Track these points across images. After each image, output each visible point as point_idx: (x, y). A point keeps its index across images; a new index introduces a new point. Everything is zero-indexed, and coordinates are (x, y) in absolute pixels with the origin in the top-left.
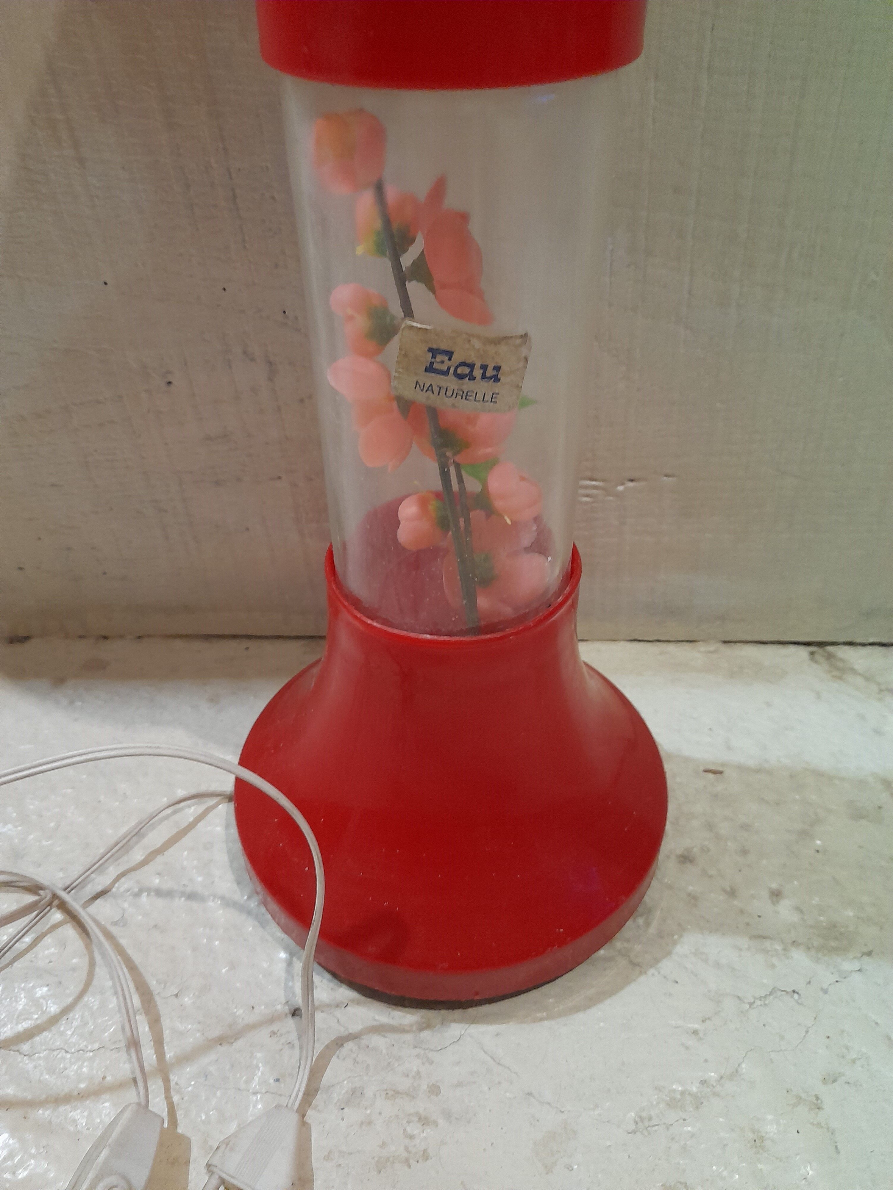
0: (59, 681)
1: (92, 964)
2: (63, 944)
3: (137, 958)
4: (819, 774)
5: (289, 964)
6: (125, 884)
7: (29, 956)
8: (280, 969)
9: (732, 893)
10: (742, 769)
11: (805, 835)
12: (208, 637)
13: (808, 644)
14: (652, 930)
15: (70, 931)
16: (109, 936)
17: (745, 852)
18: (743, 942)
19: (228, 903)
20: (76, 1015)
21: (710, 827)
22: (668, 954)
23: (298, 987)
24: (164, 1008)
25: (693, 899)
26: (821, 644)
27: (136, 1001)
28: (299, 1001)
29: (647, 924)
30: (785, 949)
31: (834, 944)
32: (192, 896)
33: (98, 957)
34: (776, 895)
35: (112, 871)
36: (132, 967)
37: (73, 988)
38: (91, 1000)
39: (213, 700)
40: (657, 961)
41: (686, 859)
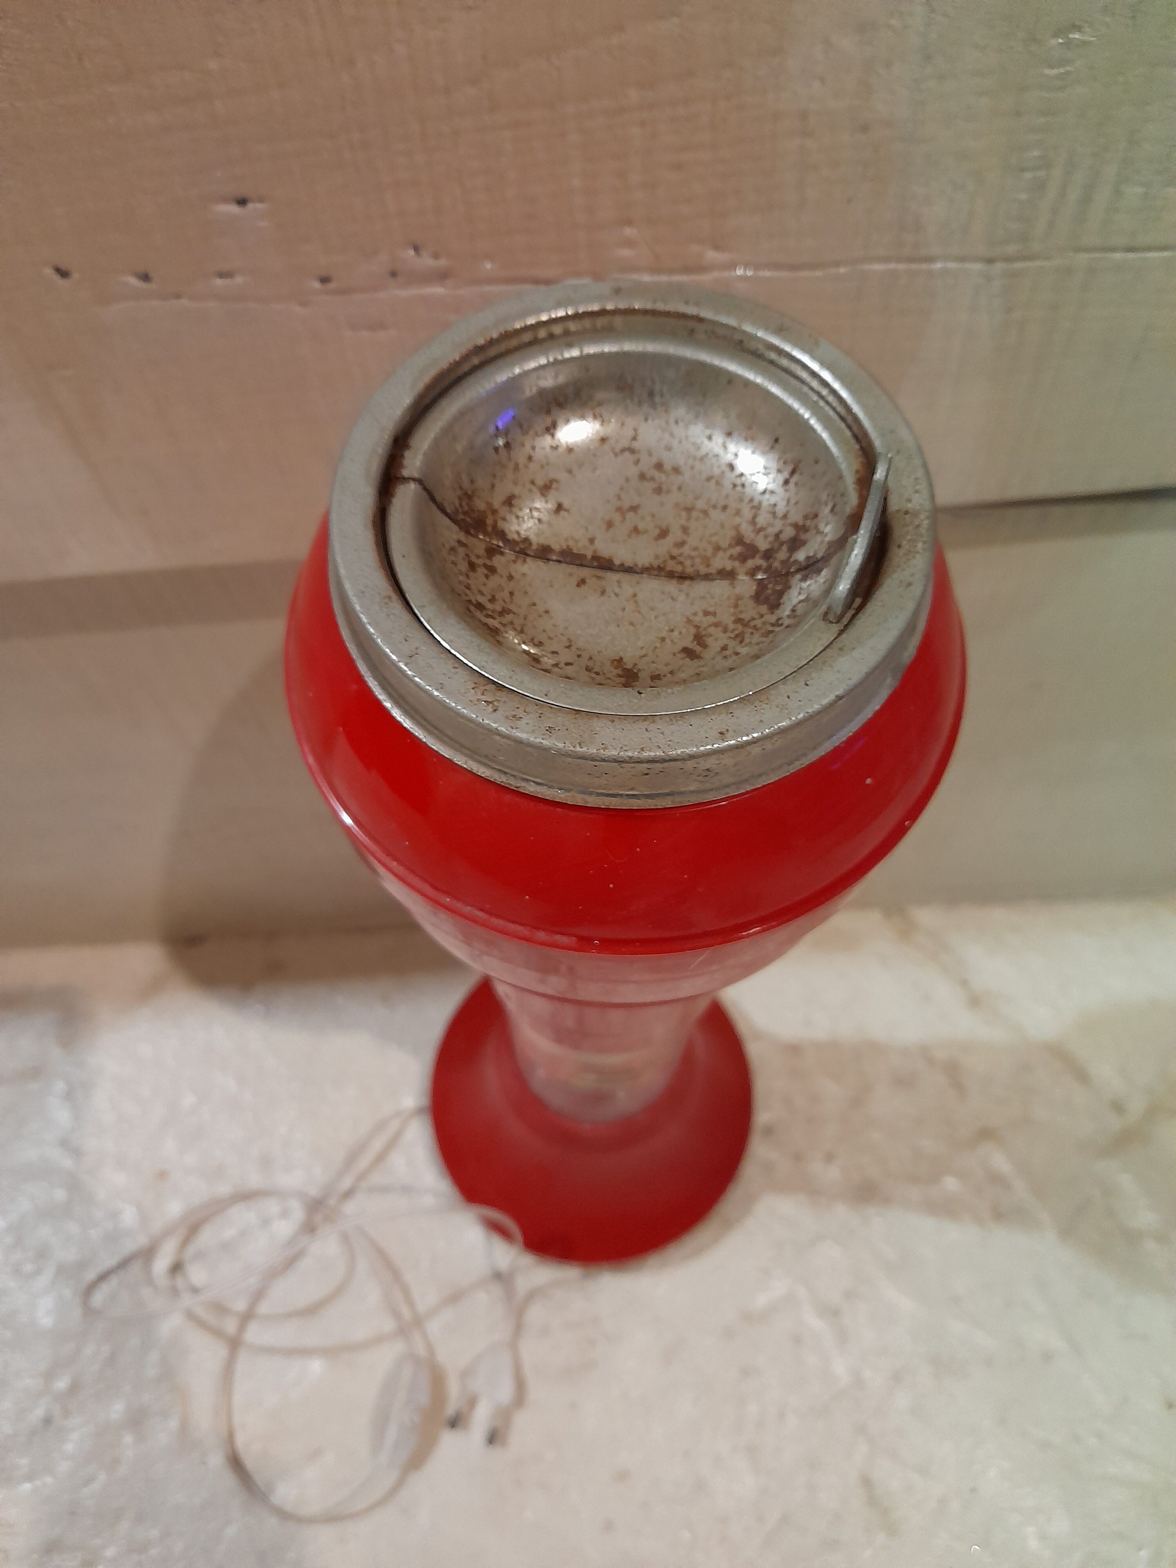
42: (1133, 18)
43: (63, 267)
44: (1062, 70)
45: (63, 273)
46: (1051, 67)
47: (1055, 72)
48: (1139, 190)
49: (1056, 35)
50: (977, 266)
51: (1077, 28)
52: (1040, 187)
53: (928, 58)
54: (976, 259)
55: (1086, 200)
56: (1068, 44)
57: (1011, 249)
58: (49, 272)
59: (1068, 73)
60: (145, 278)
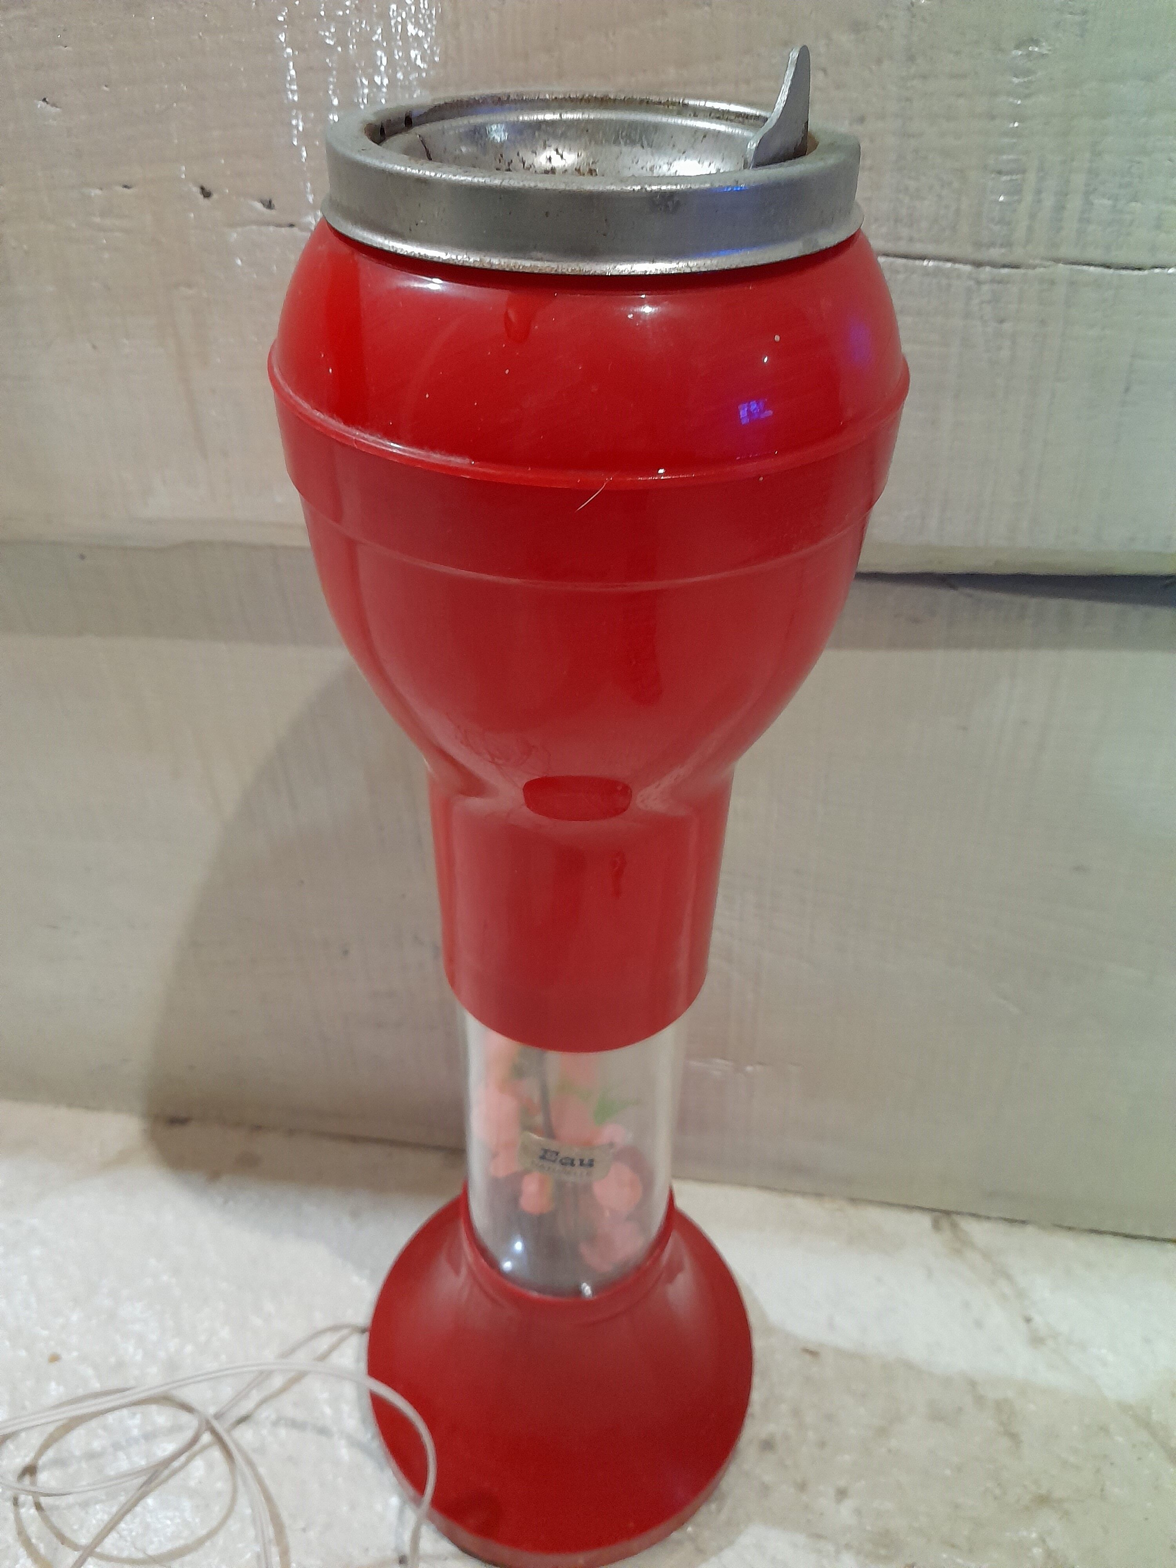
0: (214, 1176)
1: (235, 1491)
2: (210, 1467)
3: (273, 1489)
4: (909, 1366)
5: (401, 1512)
6: (267, 1413)
7: (182, 1475)
8: (392, 1516)
9: (802, 1487)
10: (840, 1353)
11: (882, 1432)
12: (354, 1139)
13: (933, 1210)
14: (723, 1516)
15: (216, 1454)
16: (250, 1464)
17: (822, 1445)
18: (801, 1539)
19: (354, 1443)
20: (220, 1539)
21: (796, 1413)
22: (731, 1543)
23: (407, 1536)
24: (293, 1539)
25: (765, 1490)
26: (947, 1213)
27: (270, 1532)
28: (407, 1549)
29: (719, 1511)
30: (838, 1552)
31: (883, 1552)
32: (323, 1431)
33: (240, 1483)
34: (842, 1494)
35: (255, 1396)
36: (269, 1499)
37: (218, 1510)
38: (233, 1525)
39: (355, 1214)
40: (721, 1549)
41: (768, 1445)
42: (1082, 36)
43: (208, 187)
44: (1026, 80)
45: (206, 194)
46: (1016, 76)
47: (1021, 80)
48: (1108, 203)
49: (1017, 47)
50: (968, 268)
51: (1036, 42)
52: (1016, 190)
53: (912, 59)
54: (965, 262)
55: (1060, 208)
56: (1029, 54)
57: (995, 253)
58: (196, 190)
59: (1030, 82)
60: (269, 205)
